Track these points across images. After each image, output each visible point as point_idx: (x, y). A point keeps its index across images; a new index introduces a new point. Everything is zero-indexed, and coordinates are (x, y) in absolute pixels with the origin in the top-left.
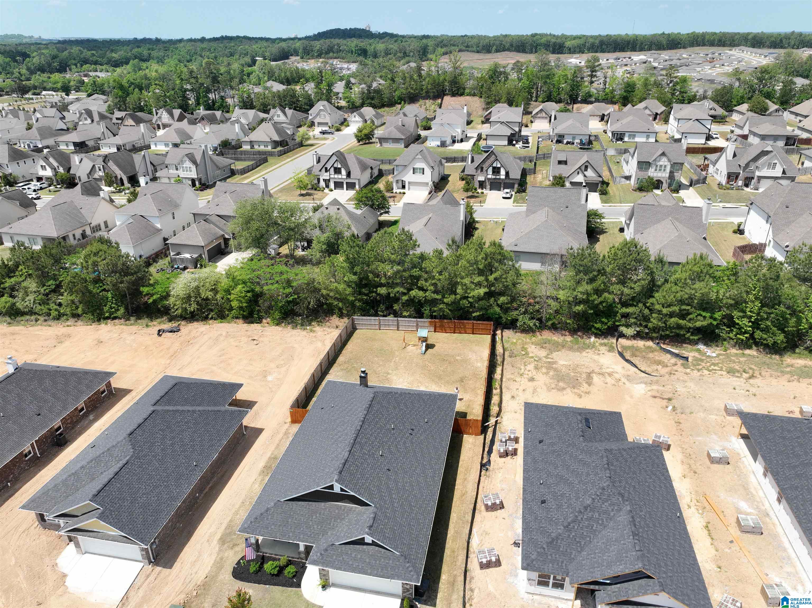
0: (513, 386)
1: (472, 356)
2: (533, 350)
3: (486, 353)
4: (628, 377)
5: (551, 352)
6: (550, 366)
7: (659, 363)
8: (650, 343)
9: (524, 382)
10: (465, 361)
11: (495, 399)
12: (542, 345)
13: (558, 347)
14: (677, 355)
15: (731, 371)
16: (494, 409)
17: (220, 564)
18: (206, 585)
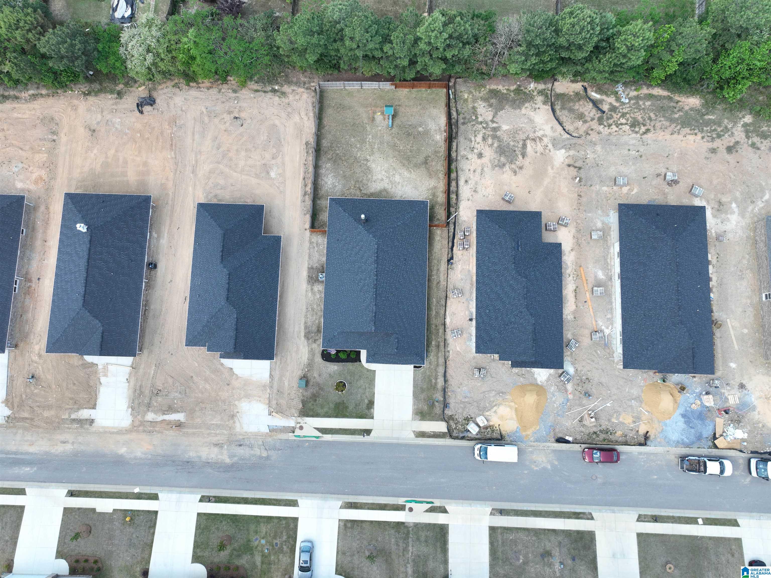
0: (466, 166)
1: (432, 126)
2: (482, 111)
3: (443, 120)
4: (554, 141)
6: (495, 133)
7: (581, 117)
8: (579, 87)
9: (474, 160)
11: (453, 186)
12: (489, 101)
13: (503, 101)
14: (596, 104)
16: (454, 199)
17: (312, 352)
18: (310, 365)
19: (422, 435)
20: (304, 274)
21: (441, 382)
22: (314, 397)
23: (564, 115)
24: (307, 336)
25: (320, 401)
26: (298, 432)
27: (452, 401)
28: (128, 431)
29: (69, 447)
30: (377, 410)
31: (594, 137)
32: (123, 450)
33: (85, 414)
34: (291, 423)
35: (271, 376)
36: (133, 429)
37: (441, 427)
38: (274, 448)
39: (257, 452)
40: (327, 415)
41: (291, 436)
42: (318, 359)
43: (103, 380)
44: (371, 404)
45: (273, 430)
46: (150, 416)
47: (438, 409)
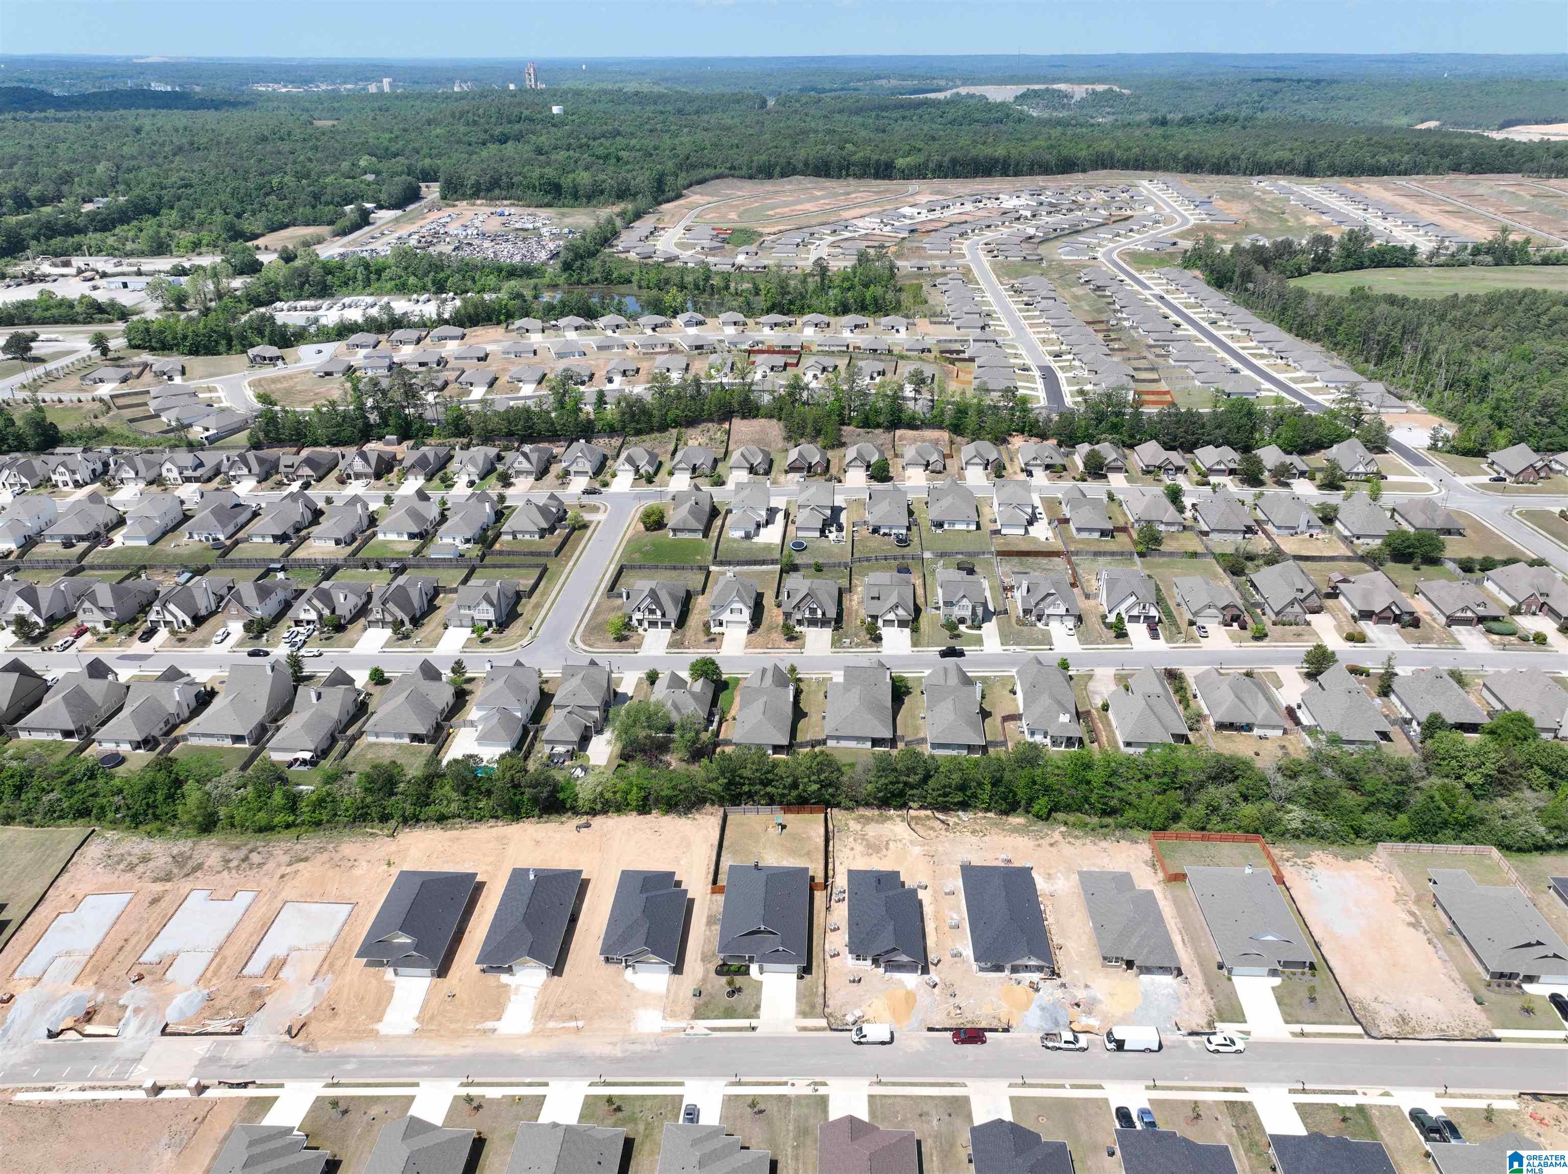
0: (841, 855)
1: (813, 834)
2: (854, 826)
3: (822, 831)
4: (911, 842)
5: (864, 825)
6: (863, 837)
7: (932, 828)
8: (929, 812)
9: (847, 851)
10: (809, 838)
11: (830, 866)
12: (857, 820)
13: (868, 820)
14: (943, 822)
15: (974, 832)
16: (831, 873)
17: (707, 971)
18: (704, 980)
19: (805, 1029)
20: (704, 920)
21: (821, 989)
22: (706, 1005)
23: (917, 828)
24: (703, 960)
25: (711, 1007)
26: (689, 1031)
27: (830, 1002)
28: (528, 1036)
29: (469, 1050)
30: (763, 1011)
31: (942, 838)
32: (520, 1051)
33: (489, 1025)
34: (683, 1024)
35: (668, 990)
36: (535, 1034)
37: (823, 1023)
38: (665, 1044)
39: (649, 1047)
40: (717, 1017)
41: (682, 1035)
42: (713, 974)
43: (513, 998)
44: (758, 1007)
45: (666, 1031)
46: (552, 1024)
47: (819, 1009)
